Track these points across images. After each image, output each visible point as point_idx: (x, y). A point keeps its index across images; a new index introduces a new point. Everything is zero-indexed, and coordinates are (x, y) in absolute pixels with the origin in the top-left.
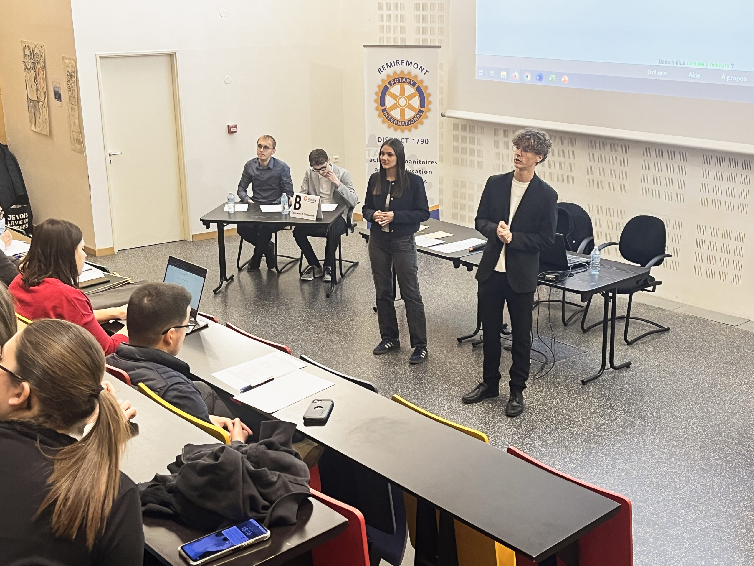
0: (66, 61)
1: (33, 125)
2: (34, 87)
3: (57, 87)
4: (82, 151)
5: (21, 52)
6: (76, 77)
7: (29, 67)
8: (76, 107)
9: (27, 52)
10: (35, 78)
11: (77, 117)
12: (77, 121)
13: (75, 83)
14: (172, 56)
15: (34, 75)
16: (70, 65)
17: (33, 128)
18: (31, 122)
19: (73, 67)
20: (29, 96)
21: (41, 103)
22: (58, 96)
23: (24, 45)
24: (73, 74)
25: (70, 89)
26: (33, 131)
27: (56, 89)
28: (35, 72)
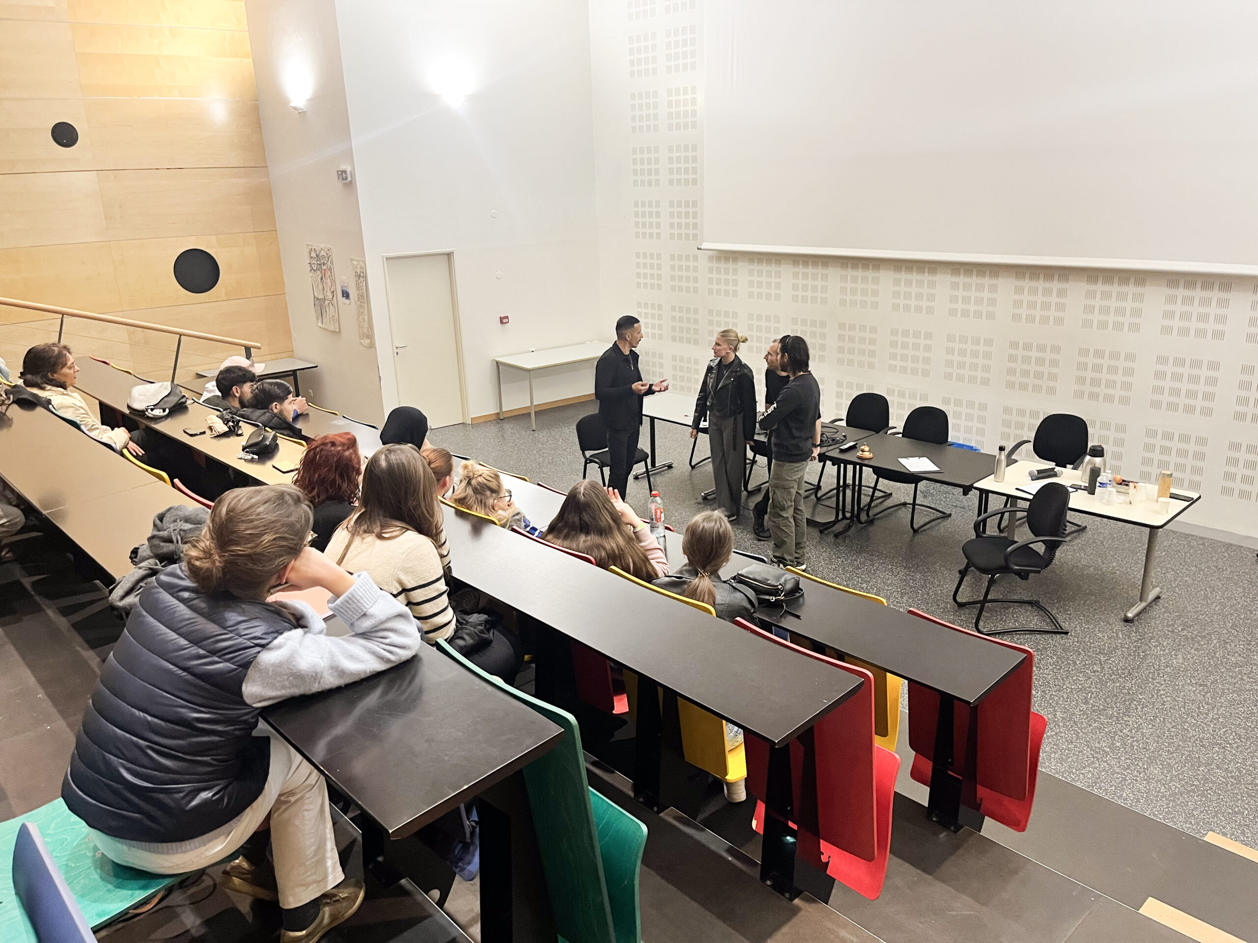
0: (355, 262)
1: (320, 321)
2: (321, 287)
3: (346, 287)
4: (372, 346)
5: (307, 255)
6: (365, 277)
7: (315, 269)
8: (366, 305)
9: (313, 255)
10: (322, 279)
11: (366, 313)
12: (366, 318)
13: (364, 283)
14: (449, 255)
15: (320, 276)
16: (359, 266)
17: (320, 324)
18: (318, 319)
19: (361, 268)
20: (316, 295)
21: (327, 302)
22: (346, 295)
23: (310, 247)
24: (362, 275)
25: (358, 288)
26: (320, 327)
27: (344, 289)
28: (321, 272)
